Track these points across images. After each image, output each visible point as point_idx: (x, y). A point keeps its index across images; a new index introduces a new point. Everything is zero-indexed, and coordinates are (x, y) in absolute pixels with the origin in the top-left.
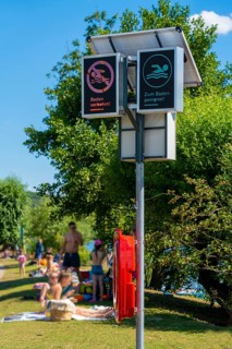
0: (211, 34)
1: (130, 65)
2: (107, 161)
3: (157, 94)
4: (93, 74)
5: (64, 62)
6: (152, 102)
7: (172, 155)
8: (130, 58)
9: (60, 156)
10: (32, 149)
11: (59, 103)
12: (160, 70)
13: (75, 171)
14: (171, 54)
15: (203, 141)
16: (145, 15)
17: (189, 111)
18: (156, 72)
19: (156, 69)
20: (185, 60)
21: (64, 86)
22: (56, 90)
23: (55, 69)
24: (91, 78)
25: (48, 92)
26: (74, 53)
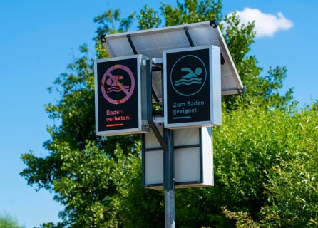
0: (248, 33)
1: (154, 69)
2: (125, 193)
3: (189, 104)
4: (109, 82)
5: (69, 72)
6: (183, 115)
7: (208, 180)
8: (154, 60)
9: (67, 188)
10: (31, 181)
11: (64, 123)
12: (191, 74)
13: (84, 206)
14: (205, 54)
15: (244, 165)
16: (168, 11)
17: (225, 128)
18: (187, 76)
19: (188, 72)
20: (223, 62)
21: (69, 101)
22: (60, 106)
23: (58, 81)
24: (107, 87)
25: (50, 109)
26: (82, 61)
